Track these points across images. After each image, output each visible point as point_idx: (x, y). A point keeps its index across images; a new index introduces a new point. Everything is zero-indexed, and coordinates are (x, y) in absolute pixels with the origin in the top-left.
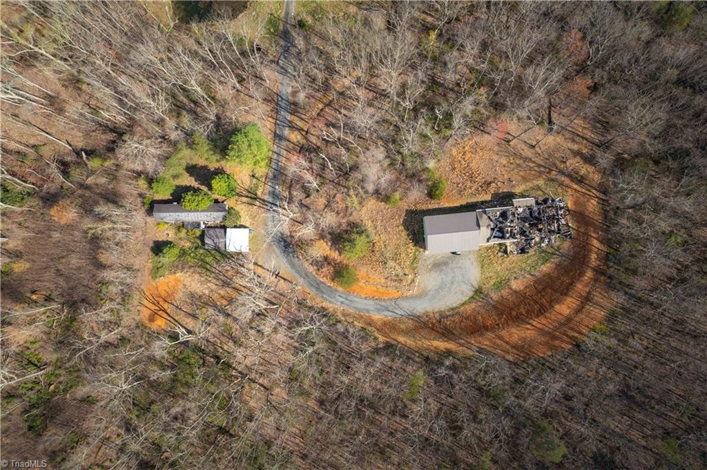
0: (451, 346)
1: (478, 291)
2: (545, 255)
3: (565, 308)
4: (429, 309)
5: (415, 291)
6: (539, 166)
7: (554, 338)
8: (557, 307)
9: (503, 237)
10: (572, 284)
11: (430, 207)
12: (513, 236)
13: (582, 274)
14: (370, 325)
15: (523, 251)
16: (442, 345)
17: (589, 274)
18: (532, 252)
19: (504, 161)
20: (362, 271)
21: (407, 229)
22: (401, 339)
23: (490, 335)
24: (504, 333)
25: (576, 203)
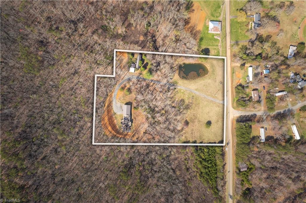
0: (106, 107)
1: (115, 114)
2: (120, 127)
3: (110, 128)
4: (113, 104)
5: (117, 102)
6: (137, 129)
7: (105, 125)
8: (110, 127)
9: (124, 119)
10: (114, 130)
11: (132, 107)
12: (124, 121)
13: (115, 132)
14: (112, 93)
15: (121, 123)
16: (106, 105)
17: (115, 134)
18: (121, 124)
19: (139, 123)
20: (122, 93)
21: (129, 102)
22: (108, 98)
23: (107, 114)
24: (107, 117)
25: (129, 135)
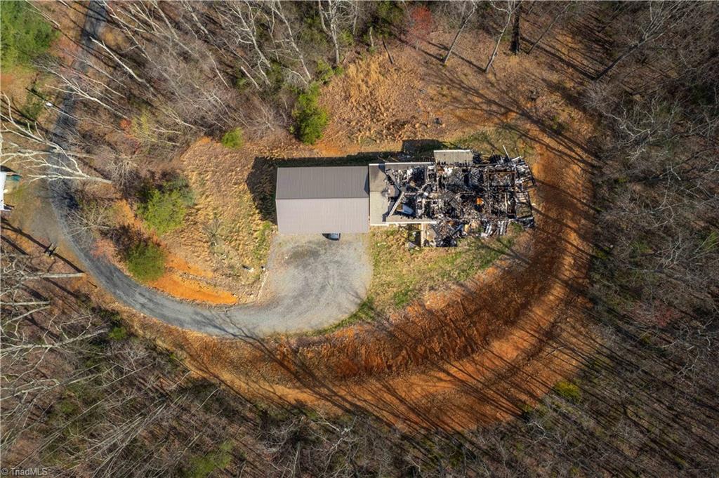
0: (306, 396)
1: (367, 305)
2: (486, 254)
3: (508, 347)
4: (281, 329)
5: (259, 296)
6: (490, 102)
7: (484, 399)
8: (496, 346)
9: (413, 216)
10: (525, 306)
11: (296, 155)
12: (429, 214)
13: (544, 290)
14: (182, 348)
15: (447, 242)
16: (292, 393)
17: (557, 291)
18: (463, 245)
19: (431, 91)
20: (179, 255)
21: (252, 191)
22: (226, 376)
23: (374, 384)
24: (398, 383)
25: (547, 168)
